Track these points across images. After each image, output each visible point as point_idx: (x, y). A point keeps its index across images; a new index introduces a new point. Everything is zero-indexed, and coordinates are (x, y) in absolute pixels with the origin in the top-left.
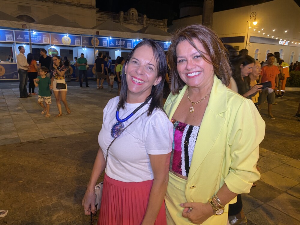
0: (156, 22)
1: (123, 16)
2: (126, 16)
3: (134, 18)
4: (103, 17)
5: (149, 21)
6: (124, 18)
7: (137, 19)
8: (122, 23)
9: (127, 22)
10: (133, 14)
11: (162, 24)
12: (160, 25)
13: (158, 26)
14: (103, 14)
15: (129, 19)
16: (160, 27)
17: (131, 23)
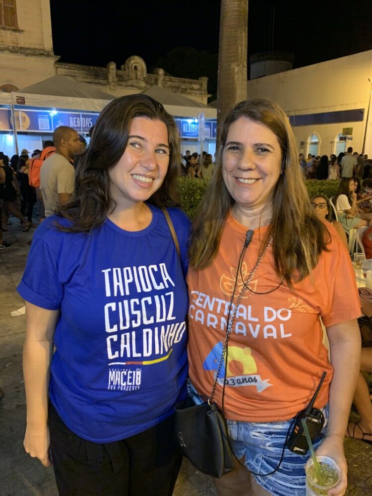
0: (184, 82)
1: (115, 72)
2: (120, 72)
3: (138, 76)
4: (74, 75)
5: (171, 81)
6: (117, 75)
7: (144, 78)
8: (114, 86)
9: (124, 83)
10: (136, 68)
11: (196, 87)
12: (192, 89)
13: (189, 91)
14: (74, 68)
15: (127, 78)
16: (194, 93)
17: (132, 86)
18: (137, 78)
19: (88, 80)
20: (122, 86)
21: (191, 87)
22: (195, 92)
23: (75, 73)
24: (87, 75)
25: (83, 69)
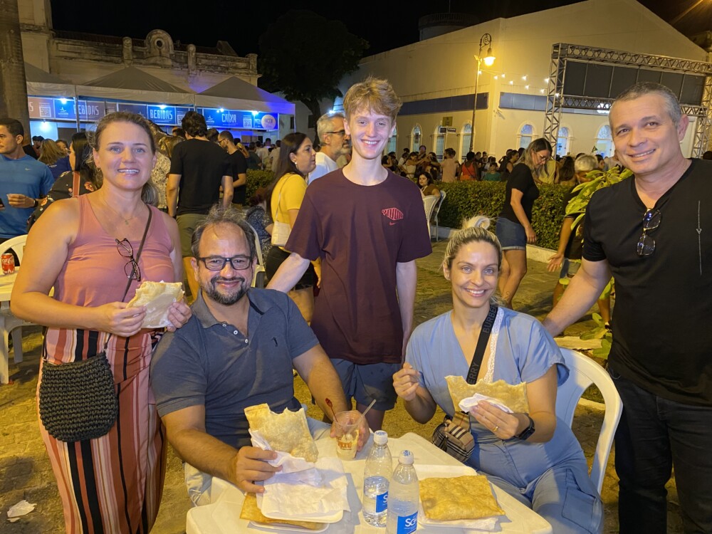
0: (225, 60)
1: (130, 47)
2: (139, 48)
3: (162, 53)
4: (79, 51)
5: (207, 59)
6: (133, 51)
7: (171, 55)
8: (129, 64)
9: (142, 61)
10: (159, 43)
11: (242, 65)
12: (236, 68)
13: (231, 70)
14: (79, 44)
15: (149, 55)
16: (238, 73)
17: (155, 64)
18: (161, 55)
19: (97, 57)
20: (141, 63)
21: (234, 65)
22: (240, 71)
23: (80, 49)
24: (96, 51)
25: (91, 45)
